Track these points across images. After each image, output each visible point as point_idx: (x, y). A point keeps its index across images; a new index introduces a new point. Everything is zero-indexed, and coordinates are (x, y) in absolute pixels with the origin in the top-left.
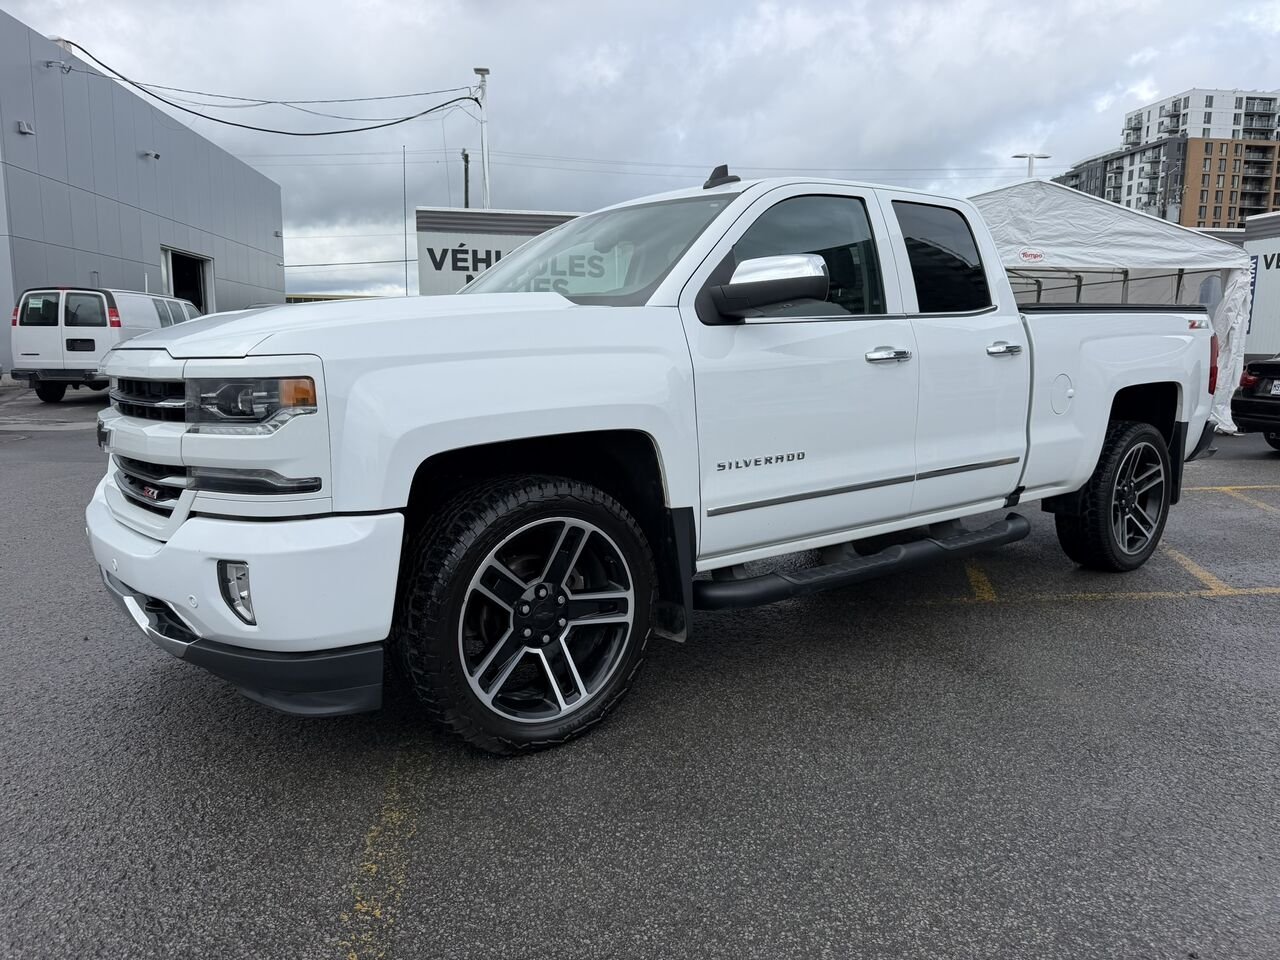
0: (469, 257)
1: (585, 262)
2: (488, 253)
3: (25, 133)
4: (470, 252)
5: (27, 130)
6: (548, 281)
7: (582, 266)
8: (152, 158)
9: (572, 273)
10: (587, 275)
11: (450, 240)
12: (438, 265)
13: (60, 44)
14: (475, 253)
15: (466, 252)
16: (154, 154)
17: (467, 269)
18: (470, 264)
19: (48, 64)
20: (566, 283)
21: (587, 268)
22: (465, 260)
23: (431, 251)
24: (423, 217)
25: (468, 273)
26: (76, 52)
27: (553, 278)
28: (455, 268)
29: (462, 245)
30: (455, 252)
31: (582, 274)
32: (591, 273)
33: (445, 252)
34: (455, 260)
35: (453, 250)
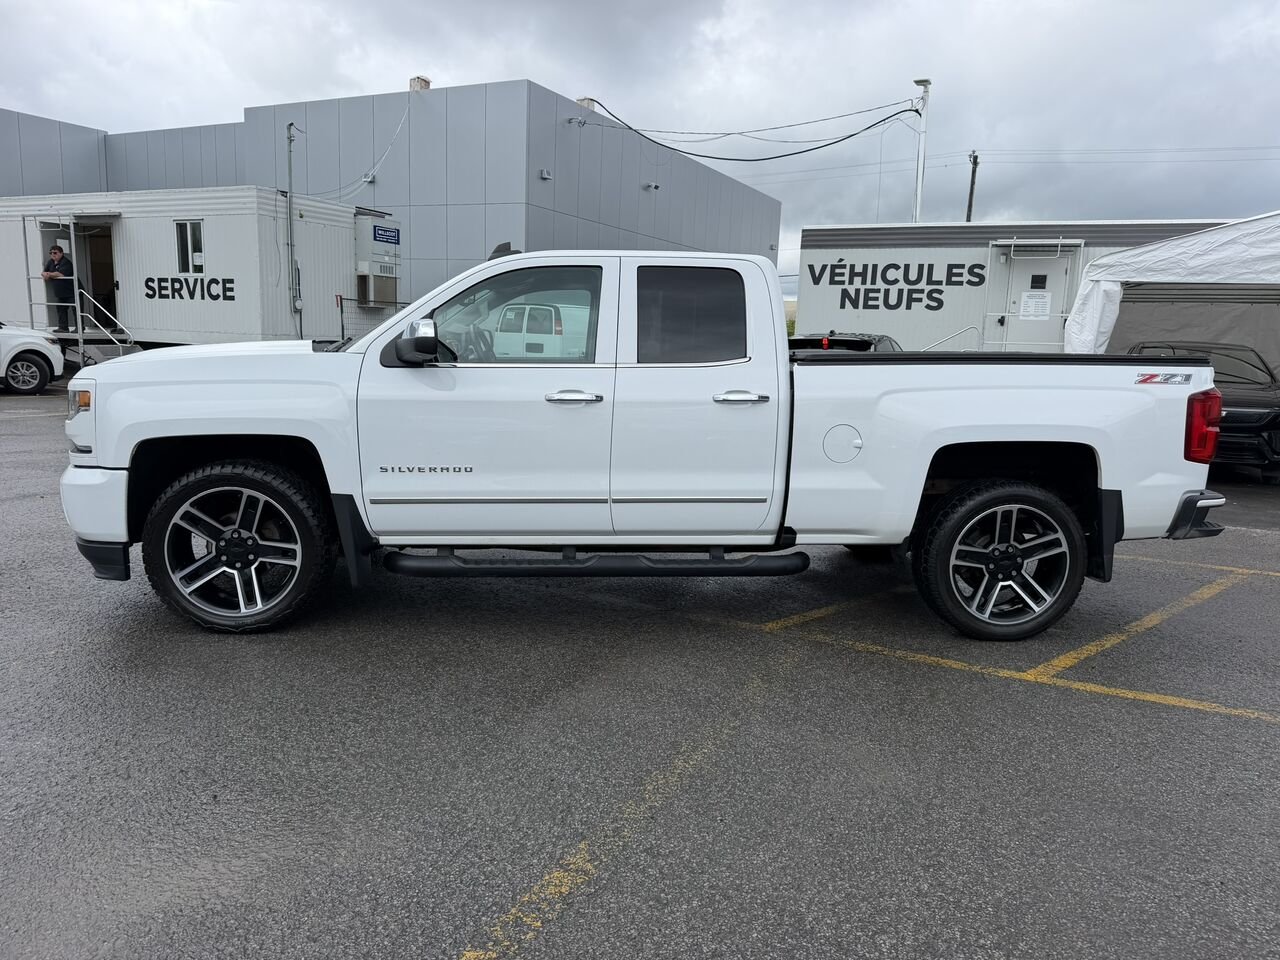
0: (847, 271)
1: (965, 271)
2: (865, 267)
3: (545, 179)
4: (848, 267)
5: (547, 176)
6: (922, 291)
7: (961, 275)
8: (652, 189)
9: (949, 282)
10: (965, 284)
11: (830, 256)
12: (816, 280)
13: (585, 103)
14: (852, 267)
15: (844, 267)
16: (654, 185)
17: (843, 283)
18: (846, 278)
19: (570, 121)
20: (940, 292)
21: (966, 277)
22: (842, 274)
23: (811, 267)
24: (807, 236)
25: (843, 287)
26: (597, 109)
27: (928, 288)
28: (832, 282)
29: (841, 260)
30: (834, 267)
31: (960, 283)
32: (970, 283)
33: (824, 267)
34: (833, 274)
35: (832, 266)
